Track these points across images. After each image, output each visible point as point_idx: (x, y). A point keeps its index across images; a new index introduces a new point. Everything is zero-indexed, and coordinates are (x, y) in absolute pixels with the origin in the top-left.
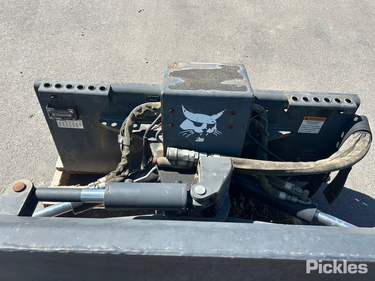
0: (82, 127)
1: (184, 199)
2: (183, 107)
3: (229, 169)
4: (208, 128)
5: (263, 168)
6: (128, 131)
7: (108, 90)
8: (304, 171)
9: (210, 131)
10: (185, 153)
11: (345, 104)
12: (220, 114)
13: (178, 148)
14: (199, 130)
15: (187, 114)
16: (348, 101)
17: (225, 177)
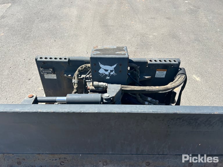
0: (56, 78)
1: (100, 99)
2: (99, 63)
3: (120, 88)
4: (111, 72)
5: (136, 89)
6: (77, 77)
7: (68, 59)
8: (154, 90)
9: (112, 73)
10: (101, 84)
11: (173, 62)
12: (115, 65)
13: (99, 82)
14: (107, 73)
15: (101, 66)
16: (175, 61)
17: (118, 91)
